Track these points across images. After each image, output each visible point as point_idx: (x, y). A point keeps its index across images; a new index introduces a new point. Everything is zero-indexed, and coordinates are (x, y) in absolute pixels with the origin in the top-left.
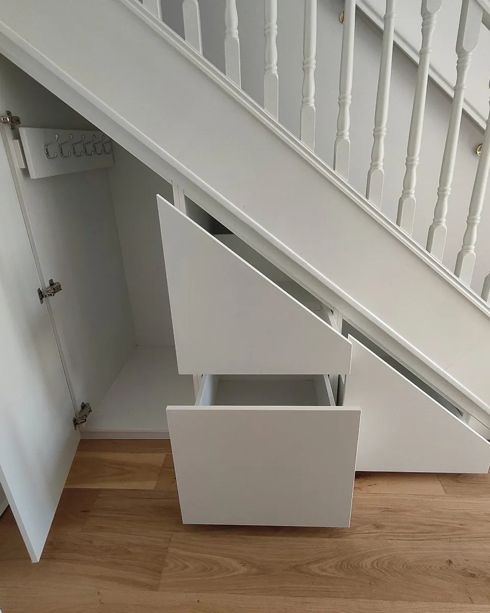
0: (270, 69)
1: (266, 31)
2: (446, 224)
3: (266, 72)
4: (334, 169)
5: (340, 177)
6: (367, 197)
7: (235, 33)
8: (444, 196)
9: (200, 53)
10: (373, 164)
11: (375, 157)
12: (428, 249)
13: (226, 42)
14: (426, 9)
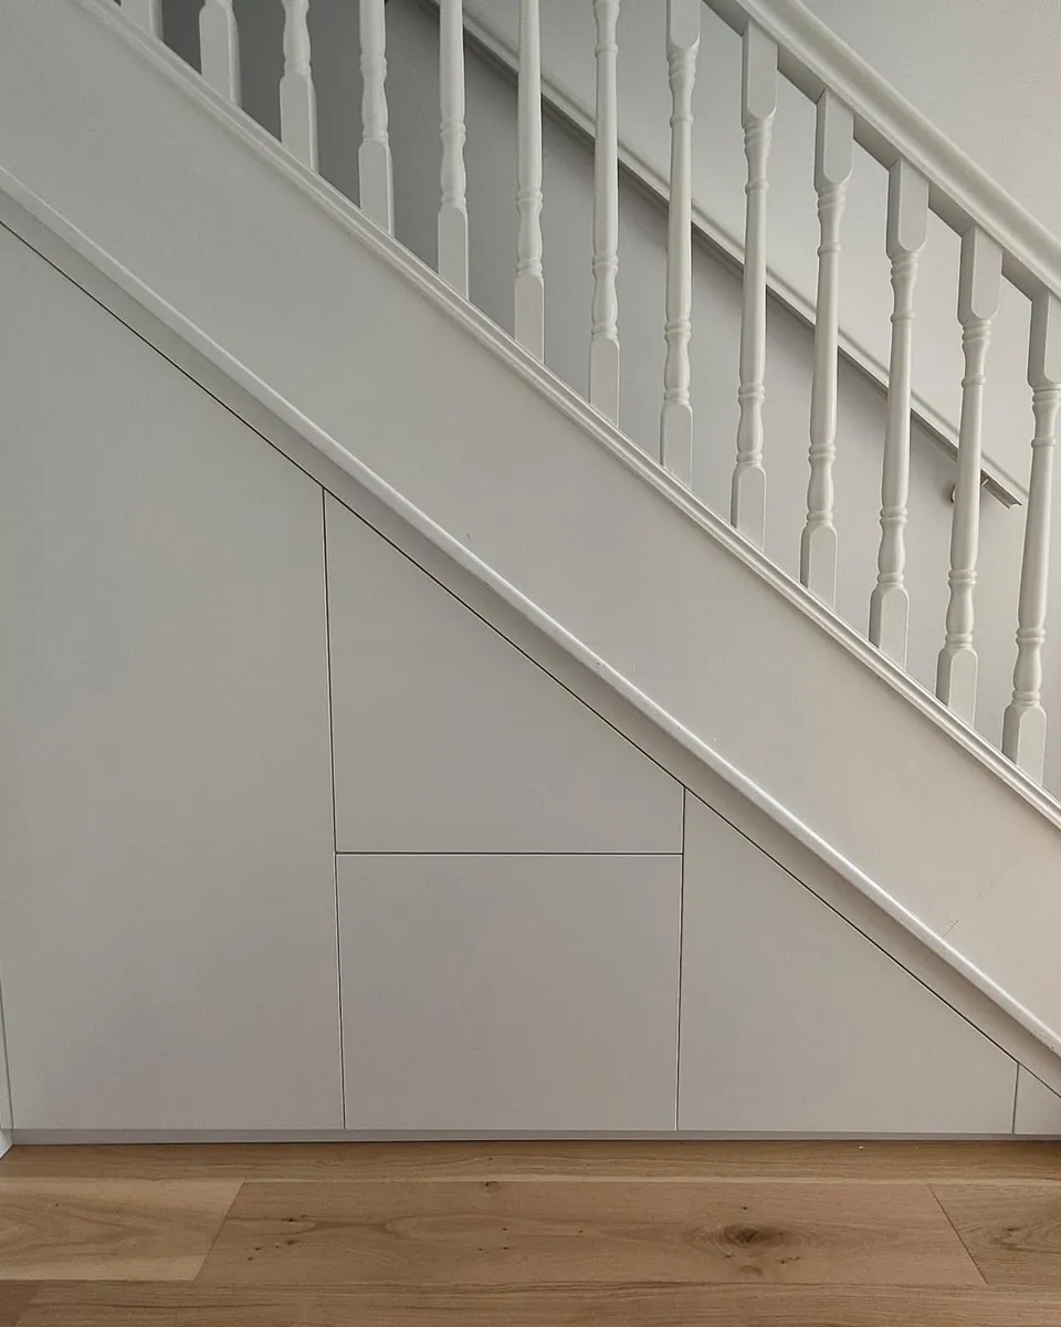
0: (527, 266)
1: (520, 201)
2: (905, 586)
3: (520, 273)
4: (662, 464)
5: (675, 479)
6: (733, 523)
7: (460, 202)
8: (894, 525)
9: (389, 232)
10: (743, 456)
11: (744, 443)
12: (874, 638)
13: (440, 216)
14: (823, 175)
